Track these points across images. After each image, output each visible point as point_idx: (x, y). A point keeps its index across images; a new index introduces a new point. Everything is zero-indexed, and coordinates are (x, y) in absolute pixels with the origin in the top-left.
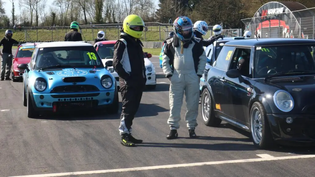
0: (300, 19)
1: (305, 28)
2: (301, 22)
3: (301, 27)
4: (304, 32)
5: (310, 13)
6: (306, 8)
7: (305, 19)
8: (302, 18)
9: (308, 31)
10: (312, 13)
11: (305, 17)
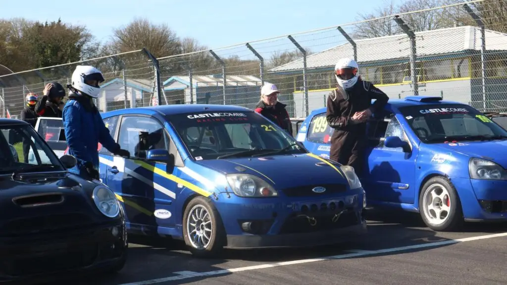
0: (3, 90)
1: (12, 105)
2: (5, 95)
3: (5, 102)
4: (10, 110)
5: (18, 81)
6: (12, 73)
7: (12, 90)
8: (7, 88)
9: (17, 109)
10: (21, 80)
11: (11, 87)
